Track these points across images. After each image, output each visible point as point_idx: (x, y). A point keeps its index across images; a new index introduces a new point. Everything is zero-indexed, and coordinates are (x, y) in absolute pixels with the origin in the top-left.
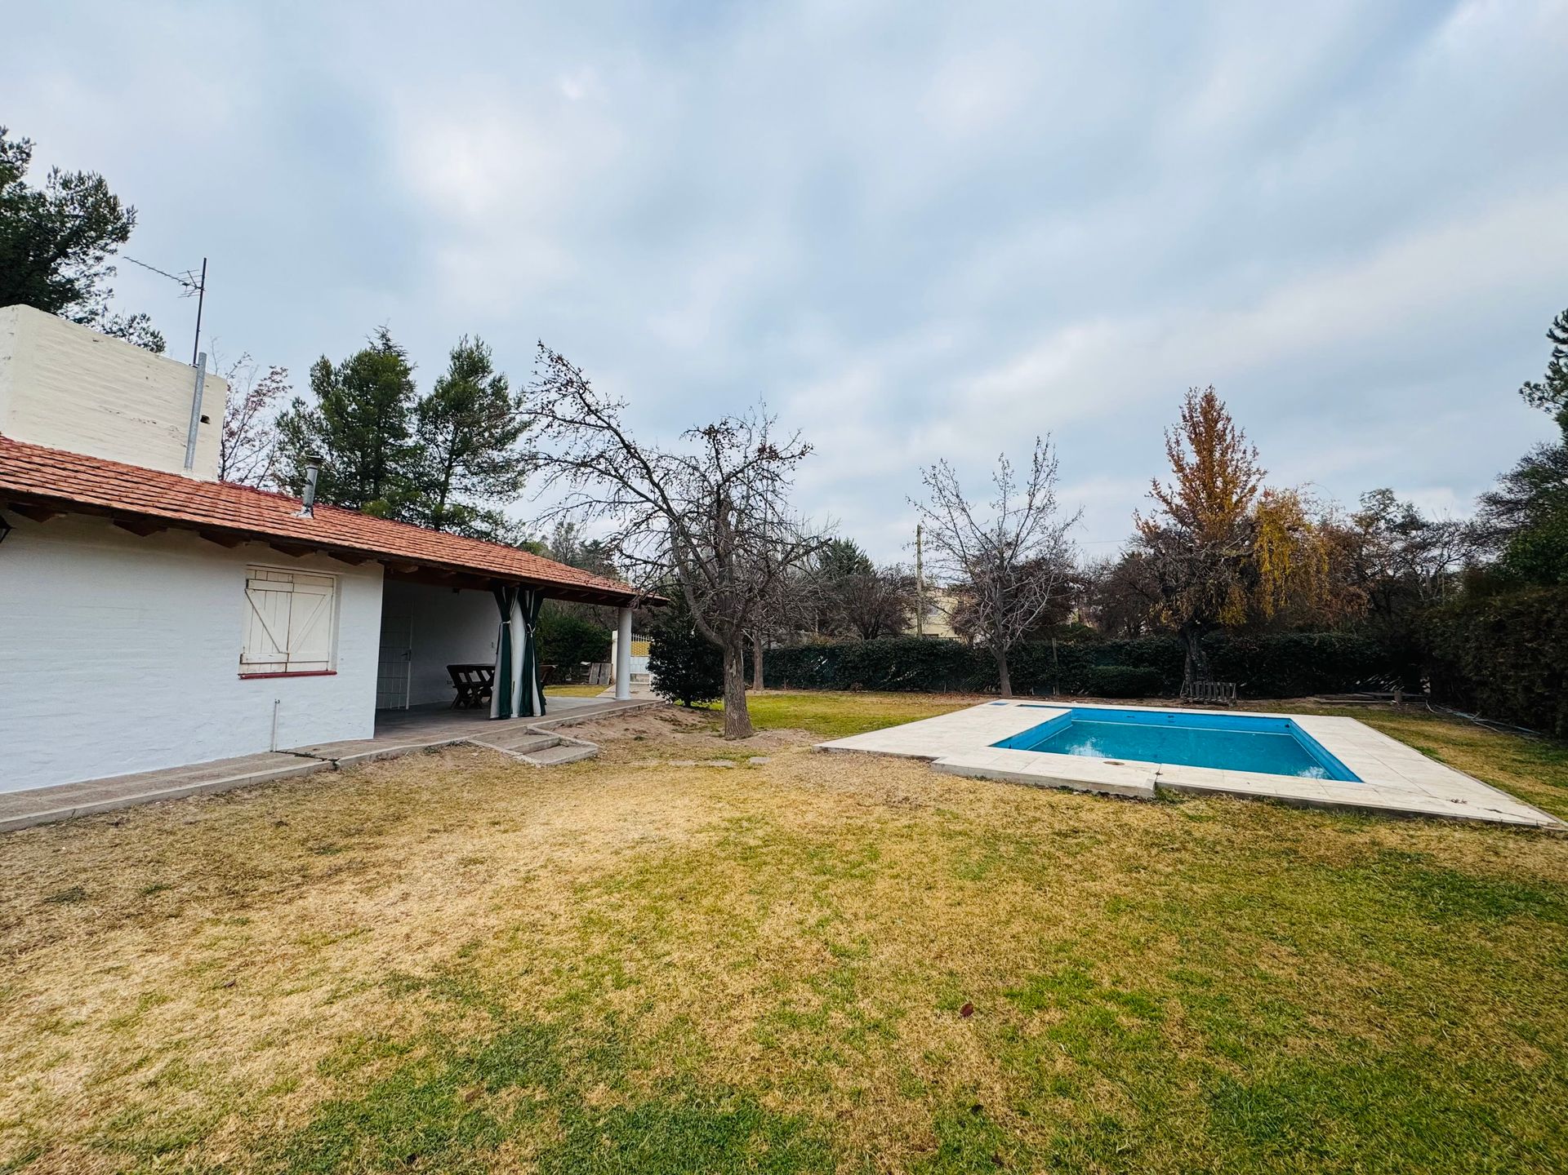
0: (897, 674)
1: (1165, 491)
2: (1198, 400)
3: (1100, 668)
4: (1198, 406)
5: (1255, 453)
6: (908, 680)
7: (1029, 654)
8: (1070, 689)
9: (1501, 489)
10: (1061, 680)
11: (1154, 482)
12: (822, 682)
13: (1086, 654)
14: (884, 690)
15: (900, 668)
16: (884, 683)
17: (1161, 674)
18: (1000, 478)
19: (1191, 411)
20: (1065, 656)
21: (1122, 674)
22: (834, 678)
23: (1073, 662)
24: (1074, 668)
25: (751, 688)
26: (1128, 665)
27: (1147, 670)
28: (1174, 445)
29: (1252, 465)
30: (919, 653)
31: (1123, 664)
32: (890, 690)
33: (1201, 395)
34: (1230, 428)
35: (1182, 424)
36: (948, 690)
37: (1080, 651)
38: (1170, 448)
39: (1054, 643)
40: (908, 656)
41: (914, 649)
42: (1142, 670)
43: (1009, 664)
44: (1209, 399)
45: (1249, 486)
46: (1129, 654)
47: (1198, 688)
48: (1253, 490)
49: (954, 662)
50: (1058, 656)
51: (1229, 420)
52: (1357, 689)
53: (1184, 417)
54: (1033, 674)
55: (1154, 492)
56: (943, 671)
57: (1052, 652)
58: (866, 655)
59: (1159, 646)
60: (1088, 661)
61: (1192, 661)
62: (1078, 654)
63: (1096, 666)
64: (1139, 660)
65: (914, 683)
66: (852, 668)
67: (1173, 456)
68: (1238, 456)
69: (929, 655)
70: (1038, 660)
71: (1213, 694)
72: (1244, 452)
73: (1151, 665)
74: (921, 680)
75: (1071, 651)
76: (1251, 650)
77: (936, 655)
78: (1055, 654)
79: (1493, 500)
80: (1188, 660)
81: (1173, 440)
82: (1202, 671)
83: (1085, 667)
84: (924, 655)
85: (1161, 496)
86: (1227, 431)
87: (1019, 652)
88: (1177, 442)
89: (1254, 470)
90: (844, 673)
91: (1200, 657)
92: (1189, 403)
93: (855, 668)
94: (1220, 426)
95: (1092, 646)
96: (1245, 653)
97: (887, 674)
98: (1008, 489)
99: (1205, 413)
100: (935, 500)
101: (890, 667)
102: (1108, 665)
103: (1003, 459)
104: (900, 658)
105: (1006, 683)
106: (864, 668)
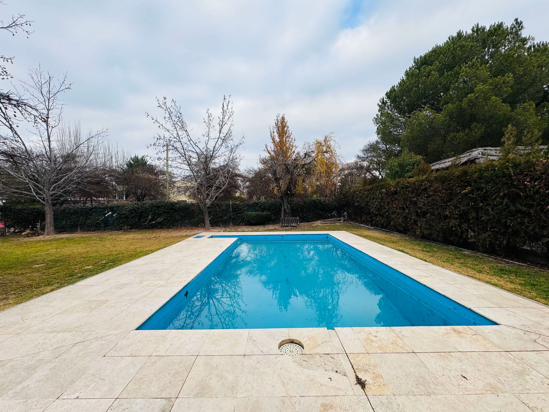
0: (153, 219)
1: (269, 149)
2: (279, 118)
3: (249, 213)
4: (280, 120)
5: (295, 140)
6: (158, 223)
7: (220, 208)
8: (237, 223)
9: (361, 155)
10: (233, 219)
11: (266, 145)
12: (105, 226)
13: (244, 207)
14: (145, 228)
15: (154, 216)
16: (145, 225)
17: (272, 214)
18: (207, 121)
19: (277, 122)
20: (235, 208)
21: (258, 215)
22: (113, 224)
23: (238, 211)
24: (239, 213)
25: (43, 234)
26: (260, 211)
27: (267, 213)
28: (272, 133)
29: (294, 144)
30: (165, 208)
31: (258, 211)
32: (149, 229)
33: (281, 117)
34: (288, 130)
35: (275, 126)
36: (181, 226)
37: (241, 206)
38: (271, 134)
39: (231, 203)
40: (159, 211)
41: (162, 206)
42: (265, 213)
43: (210, 213)
44: (283, 118)
45: (293, 151)
46: (260, 207)
47: (286, 220)
48: (294, 152)
49: (184, 212)
50: (232, 208)
51: (288, 127)
52: (329, 218)
53: (276, 123)
54: (221, 217)
55: (266, 149)
56: (178, 217)
57: (230, 207)
58: (133, 211)
59: (271, 203)
60: (244, 210)
61: (285, 209)
62: (240, 207)
63: (248, 212)
64: (263, 210)
65: (162, 224)
66: (125, 218)
67: (272, 137)
68: (290, 140)
69: (171, 209)
70: (223, 210)
71: (291, 222)
72: (292, 139)
73: (268, 211)
74: (166, 222)
75: (238, 206)
76: (301, 204)
77: (175, 209)
78: (231, 208)
79: (359, 157)
80: (283, 209)
81: (272, 131)
82: (288, 213)
83: (243, 213)
84: (168, 209)
85: (268, 151)
86: (288, 131)
87: (215, 207)
88: (273, 132)
89: (294, 146)
90: (120, 221)
91: (288, 207)
92: (277, 119)
93: (127, 217)
94: (285, 129)
95: (246, 203)
96: (299, 205)
97: (147, 220)
98: (211, 127)
99: (282, 124)
100: (167, 119)
101: (148, 216)
102: (252, 211)
103: (209, 112)
104: (154, 211)
105: (207, 222)
106: (132, 217)
